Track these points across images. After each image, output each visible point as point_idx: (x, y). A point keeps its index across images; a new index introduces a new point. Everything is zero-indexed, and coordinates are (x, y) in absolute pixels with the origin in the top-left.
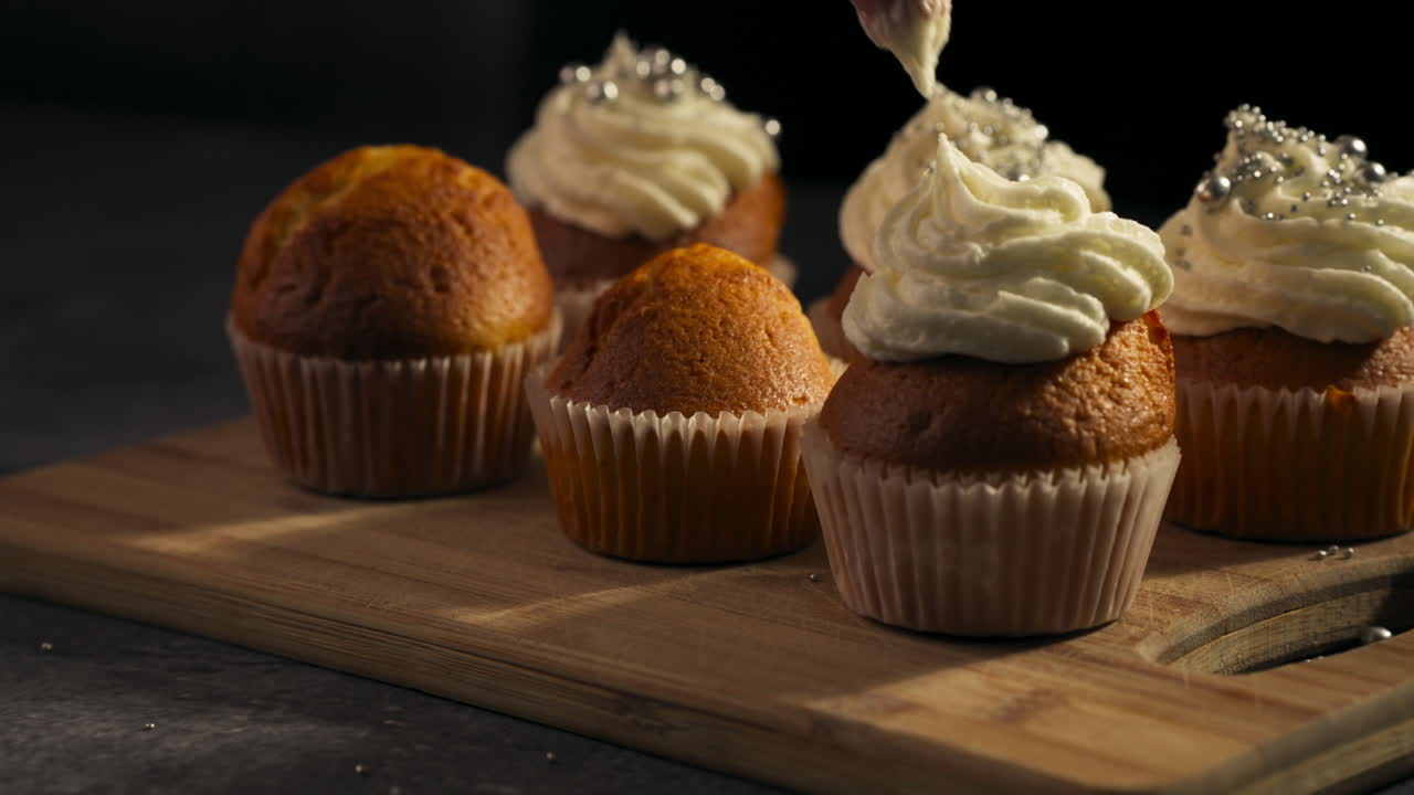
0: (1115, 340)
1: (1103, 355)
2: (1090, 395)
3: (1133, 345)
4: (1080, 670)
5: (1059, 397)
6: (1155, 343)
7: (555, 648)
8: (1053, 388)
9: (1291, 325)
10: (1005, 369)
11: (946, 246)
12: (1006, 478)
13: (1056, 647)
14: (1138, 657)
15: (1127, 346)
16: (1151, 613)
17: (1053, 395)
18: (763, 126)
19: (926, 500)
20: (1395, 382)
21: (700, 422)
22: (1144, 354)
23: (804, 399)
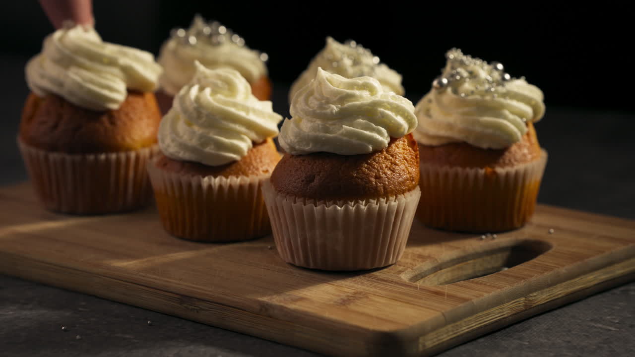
0: (393, 146)
1: (387, 151)
2: (382, 168)
3: (401, 148)
4: (375, 284)
5: (368, 169)
6: (411, 147)
7: (154, 276)
8: (366, 165)
9: (471, 141)
10: (346, 157)
11: (321, 107)
12: (346, 203)
13: (367, 275)
14: (400, 278)
15: (398, 148)
16: (409, 261)
17: (366, 168)
18: (259, 57)
19: (312, 213)
20: (512, 165)
21: (221, 180)
22: (405, 152)
23: (267, 171)
